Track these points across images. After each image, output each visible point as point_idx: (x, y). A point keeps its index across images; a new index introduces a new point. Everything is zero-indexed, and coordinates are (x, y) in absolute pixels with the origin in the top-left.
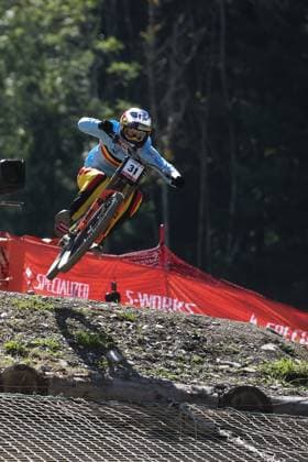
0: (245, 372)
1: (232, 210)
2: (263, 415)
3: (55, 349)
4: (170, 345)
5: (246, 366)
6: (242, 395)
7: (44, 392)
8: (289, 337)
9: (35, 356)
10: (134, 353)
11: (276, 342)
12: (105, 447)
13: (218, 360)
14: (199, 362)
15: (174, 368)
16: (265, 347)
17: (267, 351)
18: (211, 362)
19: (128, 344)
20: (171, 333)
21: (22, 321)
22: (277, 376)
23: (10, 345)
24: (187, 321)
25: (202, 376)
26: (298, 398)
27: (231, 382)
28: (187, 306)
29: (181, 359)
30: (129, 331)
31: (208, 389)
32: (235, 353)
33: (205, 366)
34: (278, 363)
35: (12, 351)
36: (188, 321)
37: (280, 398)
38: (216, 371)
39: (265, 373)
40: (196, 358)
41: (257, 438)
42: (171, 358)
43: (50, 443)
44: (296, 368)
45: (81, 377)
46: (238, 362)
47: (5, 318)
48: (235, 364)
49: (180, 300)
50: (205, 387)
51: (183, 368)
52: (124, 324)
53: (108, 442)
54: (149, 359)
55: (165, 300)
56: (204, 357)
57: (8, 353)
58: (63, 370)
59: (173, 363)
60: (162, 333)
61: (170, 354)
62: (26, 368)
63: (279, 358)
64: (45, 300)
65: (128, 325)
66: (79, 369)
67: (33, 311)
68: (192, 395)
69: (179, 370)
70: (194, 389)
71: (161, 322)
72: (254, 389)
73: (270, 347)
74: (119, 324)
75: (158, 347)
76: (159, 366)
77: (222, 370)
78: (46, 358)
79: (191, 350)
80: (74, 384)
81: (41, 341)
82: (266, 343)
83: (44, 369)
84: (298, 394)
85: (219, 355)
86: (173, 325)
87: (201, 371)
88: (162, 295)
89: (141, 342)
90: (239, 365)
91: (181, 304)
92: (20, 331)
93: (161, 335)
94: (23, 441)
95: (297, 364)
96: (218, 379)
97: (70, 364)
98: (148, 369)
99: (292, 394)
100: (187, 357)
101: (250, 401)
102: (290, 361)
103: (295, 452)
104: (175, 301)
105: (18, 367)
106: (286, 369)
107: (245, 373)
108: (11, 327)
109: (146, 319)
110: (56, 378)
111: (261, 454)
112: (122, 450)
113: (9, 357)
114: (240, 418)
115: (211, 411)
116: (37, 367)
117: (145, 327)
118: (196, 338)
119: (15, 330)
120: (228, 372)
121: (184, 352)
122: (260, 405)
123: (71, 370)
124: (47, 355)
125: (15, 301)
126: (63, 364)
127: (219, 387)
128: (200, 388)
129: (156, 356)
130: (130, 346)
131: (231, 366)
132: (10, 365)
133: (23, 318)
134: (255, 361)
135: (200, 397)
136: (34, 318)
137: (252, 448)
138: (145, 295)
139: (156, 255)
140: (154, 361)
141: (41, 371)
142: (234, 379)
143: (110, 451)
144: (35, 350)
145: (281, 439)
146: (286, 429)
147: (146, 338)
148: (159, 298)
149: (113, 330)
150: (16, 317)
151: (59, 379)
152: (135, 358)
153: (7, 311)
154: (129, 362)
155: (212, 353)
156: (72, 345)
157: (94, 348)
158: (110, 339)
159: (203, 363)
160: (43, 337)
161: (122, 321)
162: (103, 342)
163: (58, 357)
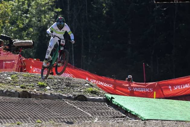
1: (90, 51)
2: (85, 102)
3: (33, 87)
4: (62, 85)
5: (81, 90)
6: (80, 97)
7: (30, 98)
8: (96, 83)
11: (89, 84)
12: (45, 111)
13: (74, 88)
14: (69, 89)
16: (86, 85)
17: (86, 86)
18: (72, 89)
20: (62, 82)
21: (25, 80)
22: (88, 92)
23: (22, 86)
24: (66, 79)
25: (70, 93)
26: (94, 97)
27: (77, 94)
28: (71, 75)
29: (65, 88)
30: (52, 82)
31: (71, 96)
32: (78, 86)
34: (89, 89)
35: (22, 87)
37: (89, 97)
38: (73, 91)
39: (86, 91)
40: (69, 88)
41: (83, 108)
42: (62, 88)
43: (31, 110)
44: (93, 90)
45: (40, 93)
47: (20, 79)
50: (71, 95)
51: (65, 91)
53: (46, 110)
55: (65, 74)
56: (71, 88)
58: (35, 92)
59: (63, 89)
62: (26, 91)
63: (89, 87)
64: (31, 74)
65: (52, 80)
66: (39, 91)
67: (28, 77)
68: (67, 97)
69: (64, 91)
70: (68, 96)
71: (60, 79)
72: (83, 95)
73: (87, 85)
75: (59, 85)
76: (59, 90)
77: (75, 91)
78: (31, 89)
79: (67, 86)
80: (38, 95)
81: (30, 85)
82: (86, 84)
83: (30, 92)
84: (94, 96)
86: (63, 80)
87: (70, 91)
89: (55, 84)
90: (79, 90)
91: (69, 75)
93: (60, 83)
94: (24, 110)
96: (74, 93)
97: (37, 90)
98: (56, 91)
99: (92, 96)
100: (66, 88)
101: (81, 98)
102: (92, 88)
103: (93, 111)
104: (68, 74)
105: (24, 91)
106: (91, 90)
107: (81, 92)
109: (56, 79)
110: (33, 94)
111: (84, 112)
112: (49, 112)
113: (21, 89)
114: (79, 103)
115: (72, 101)
116: (28, 91)
117: (56, 80)
118: (69, 83)
119: (23, 82)
122: (84, 99)
123: (37, 92)
124: (31, 88)
125: (23, 74)
126: (35, 90)
127: (74, 95)
128: (69, 95)
129: (59, 88)
130: (52, 85)
131: (77, 90)
132: (22, 91)
134: (84, 88)
135: (69, 98)
136: (28, 79)
137: (82, 110)
140: (58, 89)
142: (78, 93)
143: (46, 112)
144: (27, 87)
145: (89, 108)
146: (91, 105)
149: (48, 81)
150: (24, 79)
152: (53, 88)
153: (21, 77)
154: (52, 89)
155: (73, 87)
156: (38, 85)
157: (43, 86)
158: (47, 84)
159: (70, 89)
160: (30, 84)
161: (50, 79)
162: (45, 85)
163: (34, 88)
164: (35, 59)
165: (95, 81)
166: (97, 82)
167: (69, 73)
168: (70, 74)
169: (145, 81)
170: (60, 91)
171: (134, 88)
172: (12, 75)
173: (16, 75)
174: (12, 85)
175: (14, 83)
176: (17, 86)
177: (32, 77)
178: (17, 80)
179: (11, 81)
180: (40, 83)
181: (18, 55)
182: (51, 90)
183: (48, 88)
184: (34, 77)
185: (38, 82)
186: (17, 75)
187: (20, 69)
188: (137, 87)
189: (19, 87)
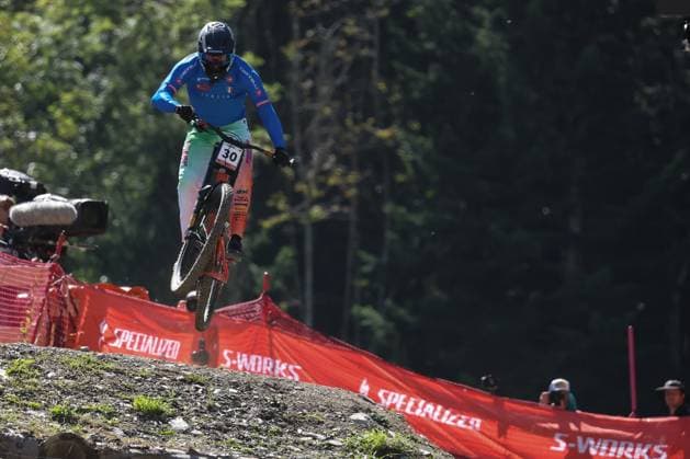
0: (330, 445)
3: (110, 415)
4: (243, 412)
5: (332, 438)
8: (403, 407)
9: (86, 423)
10: (202, 421)
11: (368, 411)
13: (299, 431)
14: (278, 433)
15: (248, 440)
16: (355, 416)
17: (358, 421)
18: (292, 433)
19: (196, 411)
20: (246, 399)
21: (72, 382)
22: (366, 451)
23: (56, 409)
25: (280, 449)
27: (313, 456)
28: (291, 367)
29: (257, 429)
30: (198, 396)
32: (320, 423)
33: (284, 437)
34: (367, 436)
35: (58, 417)
36: (267, 385)
38: (296, 444)
39: (353, 447)
40: (274, 428)
42: (244, 428)
44: (388, 442)
45: (138, 448)
46: (323, 434)
47: (52, 378)
48: (319, 436)
49: (283, 361)
51: (258, 439)
52: (192, 388)
54: (220, 429)
55: (265, 362)
56: (283, 427)
57: (54, 419)
58: (117, 441)
59: (247, 434)
60: (236, 399)
61: (244, 422)
62: (75, 438)
63: (369, 429)
64: (101, 358)
65: (197, 389)
66: (137, 440)
67: (85, 371)
69: (253, 442)
71: (236, 385)
73: (361, 416)
74: (187, 387)
75: (231, 415)
76: (230, 437)
77: (303, 443)
78: (99, 426)
79: (267, 418)
80: (129, 457)
81: (94, 406)
82: (356, 411)
83: (95, 439)
85: (301, 425)
86: (249, 389)
87: (279, 444)
88: (263, 355)
89: (211, 409)
90: (323, 437)
91: (284, 367)
92: (69, 394)
93: (235, 401)
95: (390, 436)
96: (298, 453)
97: (126, 433)
98: (217, 440)
100: (264, 427)
102: (381, 434)
104: (278, 362)
105: (64, 436)
106: (377, 443)
107: (330, 447)
108: (59, 388)
109: (218, 383)
110: (108, 451)
113: (55, 424)
116: (87, 437)
117: (216, 391)
118: (276, 405)
119: (63, 393)
120: (310, 445)
121: (260, 421)
123: (127, 441)
124: (100, 422)
125: (65, 358)
126: (118, 432)
129: (228, 426)
130: (198, 413)
131: (315, 438)
132: (55, 433)
133: (74, 378)
134: (342, 433)
136: (87, 379)
138: (244, 355)
139: (258, 307)
140: (225, 431)
141: (91, 442)
142: (316, 454)
144: (86, 416)
147: (217, 404)
148: (260, 358)
149: (178, 394)
150: (66, 378)
151: (111, 450)
152: (203, 428)
153: (55, 370)
154: (195, 432)
155: (293, 422)
156: (131, 411)
157: (156, 415)
158: (175, 405)
159: (281, 434)
160: (96, 401)
161: (190, 383)
162: (166, 408)
163: (112, 425)
164: (127, 289)
165: (403, 397)
166: (411, 404)
167: (284, 360)
168: (290, 363)
169: (634, 407)
170: (232, 443)
171: (580, 439)
172: (12, 358)
173: (29, 361)
174: (11, 403)
175: (23, 394)
176: (35, 408)
177: (108, 370)
178: (35, 380)
179: (8, 384)
180: (141, 401)
181: (48, 265)
182: (195, 436)
183: (179, 423)
184: (117, 372)
185: (133, 396)
186: (38, 359)
187: (53, 330)
188: (596, 437)
189: (42, 414)
